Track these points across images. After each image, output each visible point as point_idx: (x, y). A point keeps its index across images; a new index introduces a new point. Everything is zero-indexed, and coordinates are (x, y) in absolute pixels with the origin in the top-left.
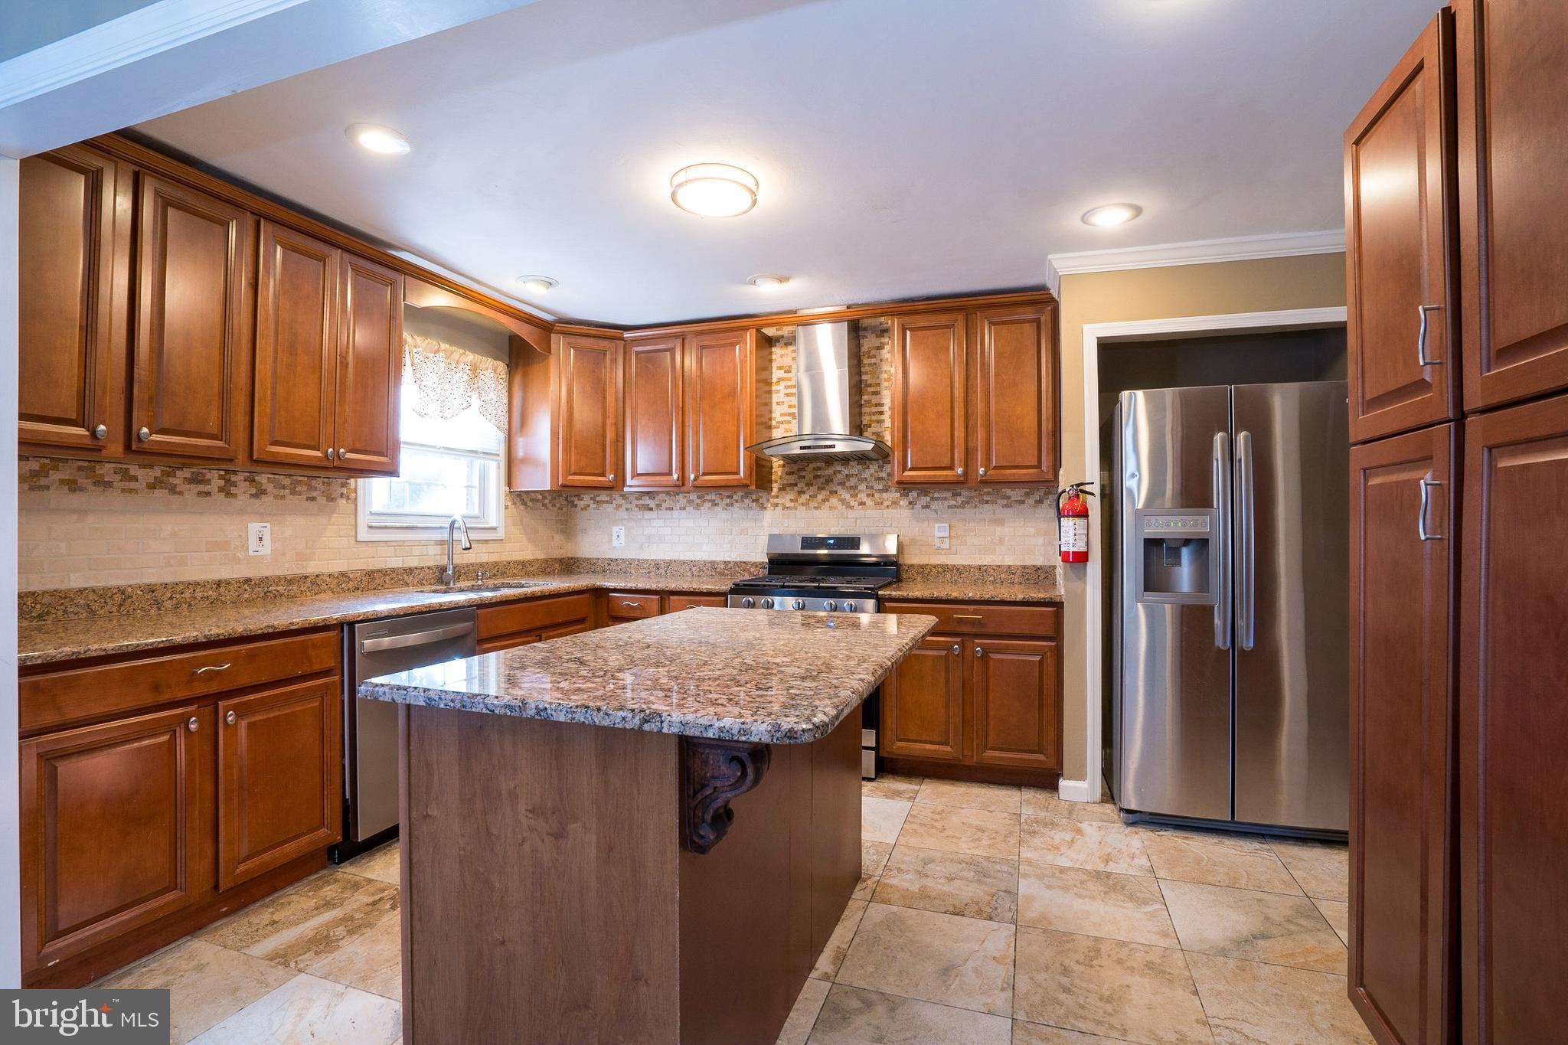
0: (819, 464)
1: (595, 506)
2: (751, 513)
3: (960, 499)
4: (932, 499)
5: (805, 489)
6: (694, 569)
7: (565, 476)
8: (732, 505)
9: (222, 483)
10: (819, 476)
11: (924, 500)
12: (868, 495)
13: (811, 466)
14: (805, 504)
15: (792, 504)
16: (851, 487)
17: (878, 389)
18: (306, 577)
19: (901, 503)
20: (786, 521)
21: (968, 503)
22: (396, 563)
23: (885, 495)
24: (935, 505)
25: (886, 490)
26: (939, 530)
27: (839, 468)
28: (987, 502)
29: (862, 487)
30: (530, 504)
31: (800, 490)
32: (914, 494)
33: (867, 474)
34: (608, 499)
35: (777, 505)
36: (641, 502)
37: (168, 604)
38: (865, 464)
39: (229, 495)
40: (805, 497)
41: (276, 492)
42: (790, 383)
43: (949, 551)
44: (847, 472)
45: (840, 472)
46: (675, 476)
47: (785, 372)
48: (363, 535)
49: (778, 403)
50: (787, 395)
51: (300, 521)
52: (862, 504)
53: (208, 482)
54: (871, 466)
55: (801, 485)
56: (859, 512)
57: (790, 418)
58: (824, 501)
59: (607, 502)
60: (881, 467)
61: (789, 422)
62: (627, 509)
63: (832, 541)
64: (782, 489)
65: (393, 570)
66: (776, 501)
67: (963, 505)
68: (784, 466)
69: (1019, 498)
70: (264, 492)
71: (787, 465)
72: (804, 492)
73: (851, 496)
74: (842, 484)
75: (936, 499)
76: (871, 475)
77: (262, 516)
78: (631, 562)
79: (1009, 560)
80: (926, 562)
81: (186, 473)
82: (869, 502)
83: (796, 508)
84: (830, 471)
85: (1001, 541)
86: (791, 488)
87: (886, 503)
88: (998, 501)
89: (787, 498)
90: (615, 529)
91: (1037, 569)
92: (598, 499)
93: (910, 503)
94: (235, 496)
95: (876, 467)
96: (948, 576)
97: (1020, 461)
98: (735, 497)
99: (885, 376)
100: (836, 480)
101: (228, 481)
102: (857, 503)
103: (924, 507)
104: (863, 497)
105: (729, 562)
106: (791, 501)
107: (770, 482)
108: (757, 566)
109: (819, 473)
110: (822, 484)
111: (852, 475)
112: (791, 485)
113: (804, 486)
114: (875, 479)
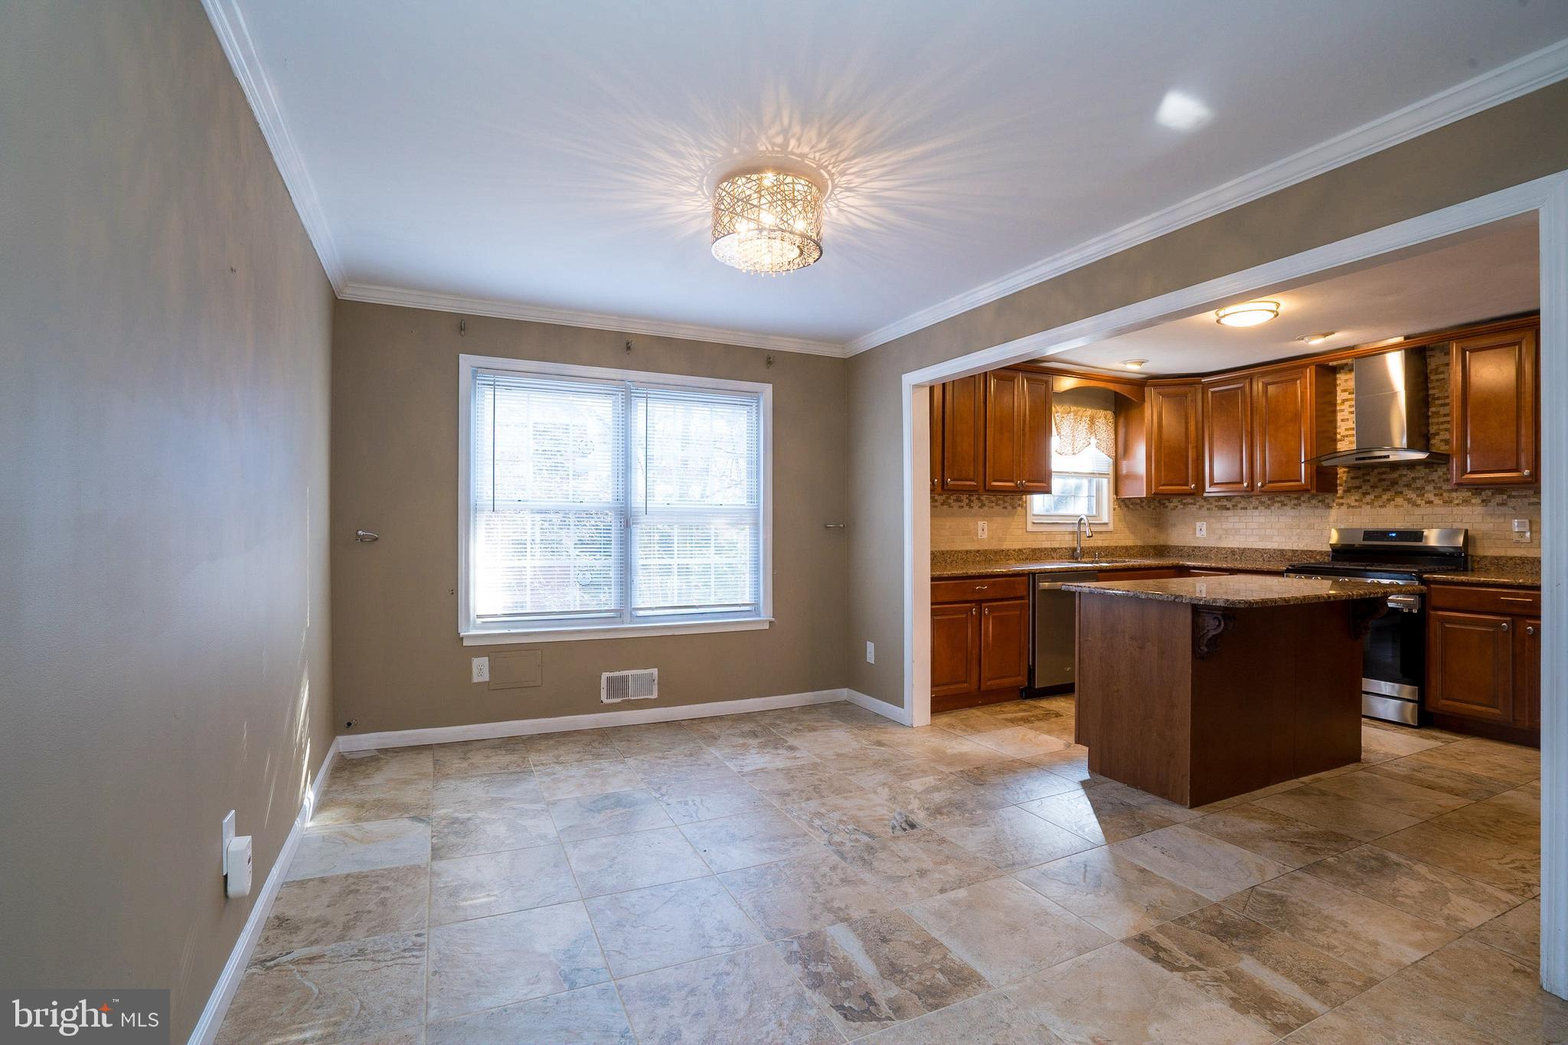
0: (1384, 469)
1: (1182, 506)
2: (1317, 512)
5: (1370, 490)
7: (1158, 487)
8: (1300, 505)
9: (967, 501)
10: (1384, 480)
11: (1500, 498)
12: (1435, 495)
13: (1376, 471)
14: (1371, 504)
15: (1357, 504)
16: (1418, 488)
17: (1447, 401)
18: (1003, 551)
19: (1473, 501)
20: (1351, 518)
22: (1047, 545)
23: (1454, 495)
25: (1456, 490)
29: (1430, 488)
30: (1131, 506)
31: (1365, 491)
33: (1435, 476)
34: (1192, 501)
35: (1342, 504)
36: (1220, 503)
37: (949, 560)
38: (1433, 467)
39: (971, 507)
40: (1369, 498)
41: (989, 505)
44: (1413, 475)
45: (1405, 475)
46: (1245, 484)
47: (1350, 394)
48: (1030, 528)
49: (1342, 420)
50: (1351, 413)
51: (999, 520)
52: (1430, 502)
53: (961, 501)
54: (1439, 469)
55: (1365, 488)
56: (1425, 509)
57: (1355, 432)
58: (1389, 500)
59: (1191, 504)
61: (1353, 435)
62: (1208, 509)
63: (1394, 535)
64: (1348, 491)
65: (1046, 549)
66: (1341, 501)
68: (1349, 472)
70: (984, 505)
71: (1351, 472)
72: (1369, 494)
73: (1418, 496)
74: (1408, 486)
76: (1440, 477)
77: (984, 517)
78: (1211, 549)
81: (953, 497)
82: (1437, 501)
83: (1361, 507)
84: (1395, 475)
86: (1356, 490)
87: (1456, 502)
89: (1352, 499)
90: (1198, 524)
92: (1184, 501)
93: (1484, 501)
94: (972, 507)
96: (1528, 567)
98: (1302, 499)
100: (1400, 483)
101: (970, 500)
102: (1423, 502)
103: (1499, 504)
104: (1430, 496)
105: (1297, 551)
106: (1356, 501)
107: (1336, 485)
108: (1322, 554)
109: (1384, 477)
110: (1387, 486)
111: (1419, 478)
112: (1356, 487)
113: (1369, 487)
114: (1443, 481)
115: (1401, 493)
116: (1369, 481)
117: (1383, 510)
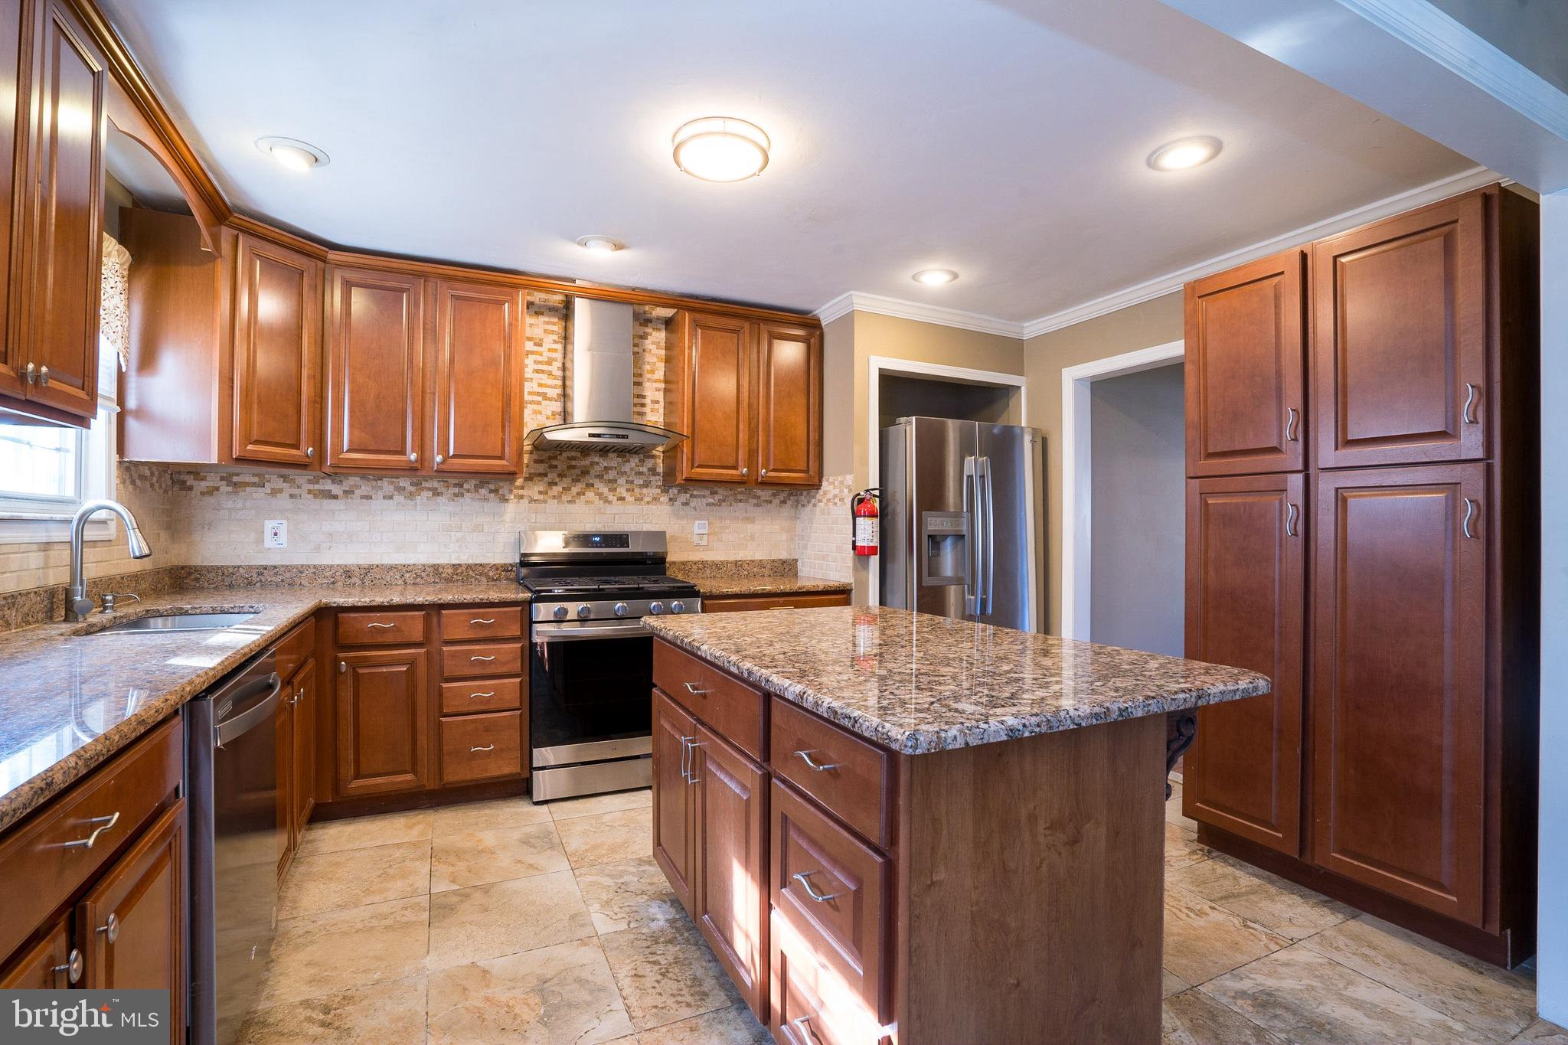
0: (573, 454)
1: (230, 489)
2: (487, 506)
3: (717, 497)
4: (692, 496)
5: (557, 480)
6: (408, 575)
7: (243, 445)
8: (462, 495)
10: (574, 467)
11: (684, 497)
12: (628, 490)
13: (565, 455)
14: (558, 497)
15: (541, 497)
16: (610, 481)
17: (640, 380)
19: (662, 499)
20: (533, 516)
21: (724, 501)
23: (645, 491)
24: (694, 502)
25: (646, 485)
26: (699, 527)
27: (596, 459)
28: (741, 501)
29: (622, 481)
30: (138, 482)
31: (550, 480)
32: (675, 490)
33: (627, 468)
34: (256, 480)
35: (522, 497)
36: (317, 487)
38: (625, 456)
40: (556, 490)
42: (540, 358)
43: (707, 548)
44: (605, 464)
45: (597, 463)
46: (412, 457)
47: (535, 344)
50: (537, 371)
52: (622, 499)
54: (631, 459)
55: (551, 476)
56: (617, 507)
57: (540, 399)
58: (578, 494)
59: (254, 484)
60: (642, 461)
61: (539, 403)
62: (292, 496)
63: (597, 539)
66: (521, 492)
67: (719, 504)
69: (768, 499)
71: (534, 452)
72: (556, 484)
73: (610, 490)
74: (600, 477)
75: (695, 496)
76: (632, 469)
78: (301, 570)
79: (758, 556)
80: (685, 559)
82: (629, 498)
83: (545, 502)
84: (586, 462)
85: (752, 538)
86: (539, 478)
87: (646, 499)
88: (750, 500)
89: (534, 490)
90: (269, 525)
91: (783, 562)
92: (235, 479)
93: (670, 499)
95: (637, 460)
96: (708, 571)
97: (793, 465)
98: (466, 486)
99: (647, 367)
100: (593, 472)
102: (615, 498)
103: (684, 504)
104: (622, 491)
105: (460, 565)
106: (540, 493)
108: (497, 569)
109: (574, 463)
110: (577, 475)
111: (611, 468)
112: (540, 475)
113: (556, 476)
114: (635, 473)
115: (593, 485)
116: (556, 467)
117: (570, 507)
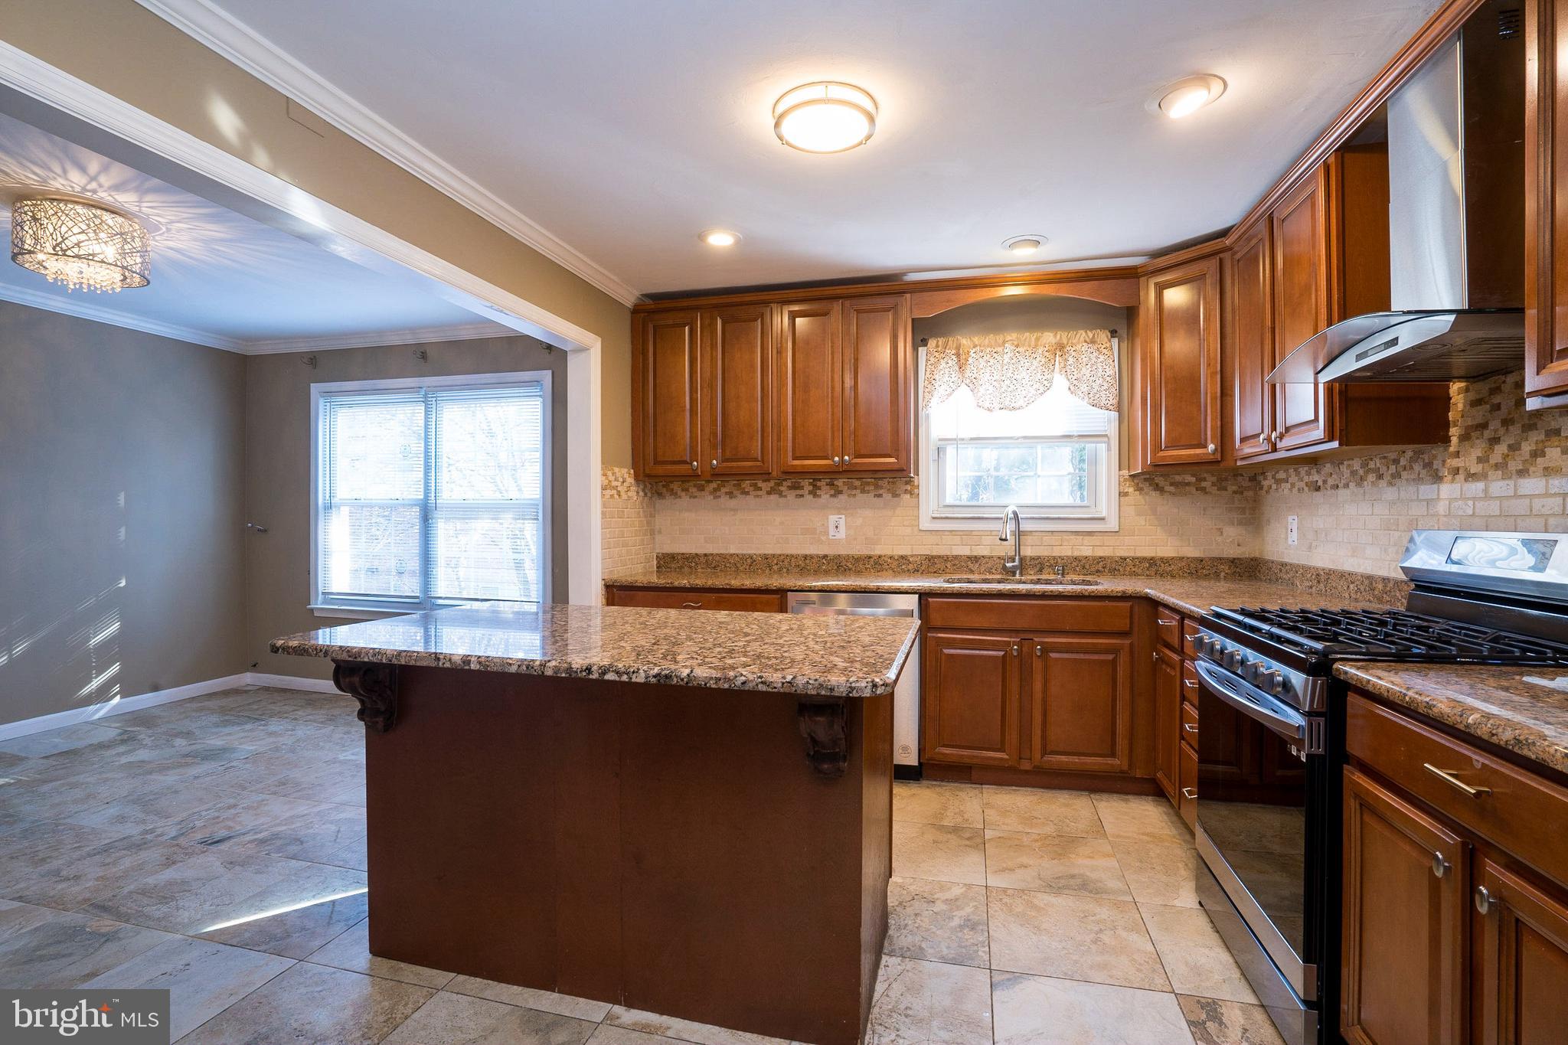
1: (1275, 486)
2: (1422, 490)
5: (1502, 432)
7: (1154, 452)
9: (811, 488)
15: (1480, 468)
18: (870, 557)
20: (1473, 503)
22: (965, 551)
30: (1168, 488)
31: (1493, 436)
34: (1285, 475)
35: (1458, 471)
36: (1311, 478)
37: (775, 567)
39: (815, 495)
41: (849, 492)
46: (1261, 438)
48: (925, 524)
51: (868, 513)
53: (802, 488)
55: (1493, 427)
59: (1284, 481)
62: (1299, 490)
64: (1464, 438)
65: (956, 557)
66: (1456, 463)
68: (1467, 390)
70: (840, 492)
72: (1499, 441)
77: (838, 511)
81: (789, 483)
86: (1480, 433)
89: (1473, 457)
90: (1290, 520)
92: (1277, 476)
94: (819, 496)
98: (1403, 462)
101: (815, 486)
106: (1479, 460)
107: (1446, 425)
112: (1481, 427)
113: (1498, 425)
